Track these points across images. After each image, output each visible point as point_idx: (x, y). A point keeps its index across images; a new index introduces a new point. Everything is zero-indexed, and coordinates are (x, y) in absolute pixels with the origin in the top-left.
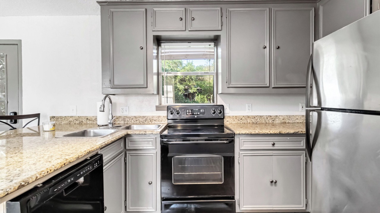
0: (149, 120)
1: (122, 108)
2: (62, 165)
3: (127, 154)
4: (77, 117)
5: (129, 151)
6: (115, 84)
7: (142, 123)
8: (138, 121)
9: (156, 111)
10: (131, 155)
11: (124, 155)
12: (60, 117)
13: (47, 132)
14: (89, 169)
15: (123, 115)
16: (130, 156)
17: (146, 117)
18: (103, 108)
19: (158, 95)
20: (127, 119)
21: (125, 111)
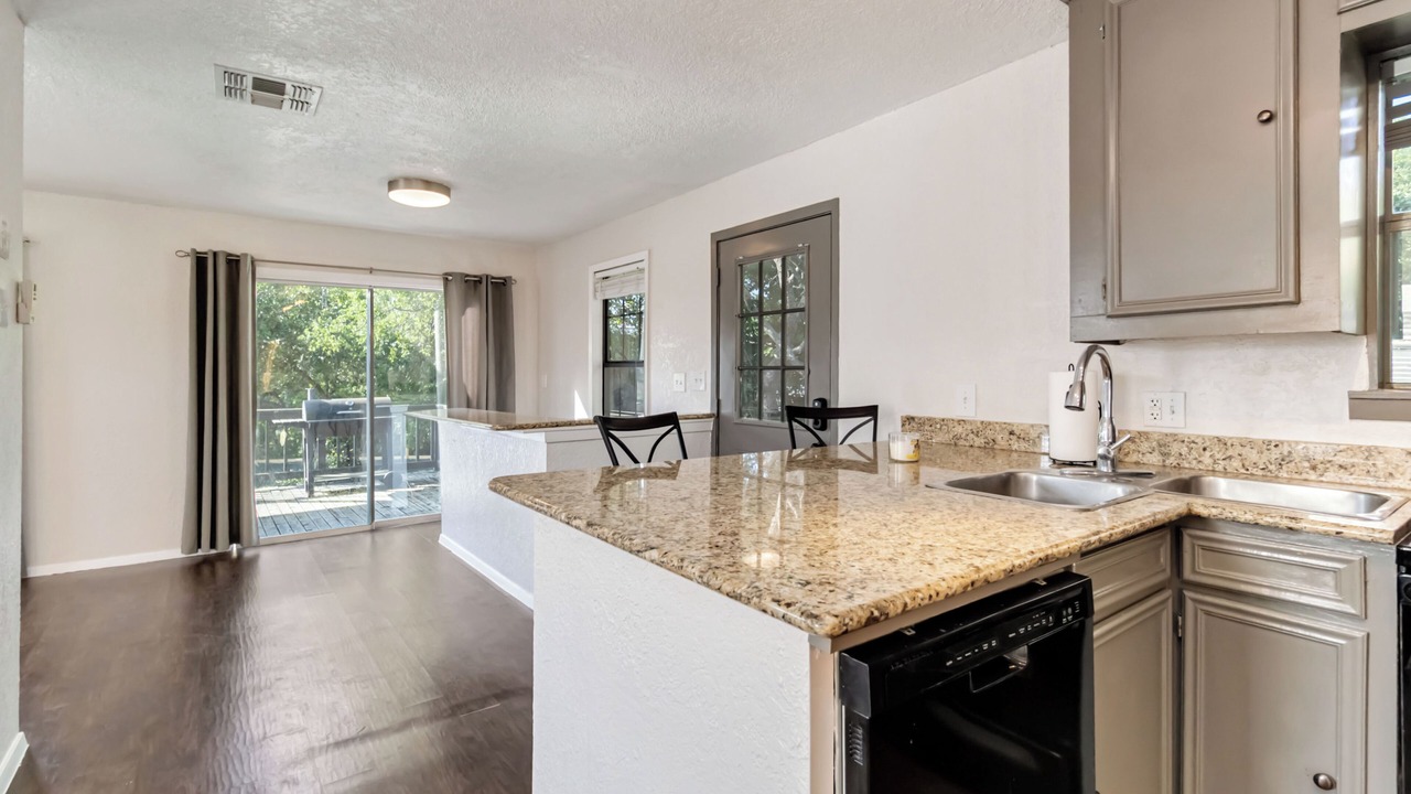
0: (1307, 464)
1: (1153, 396)
2: (967, 586)
3: (1189, 606)
4: (979, 425)
5: (1196, 592)
6: (1124, 299)
7: (1260, 473)
8: (1236, 463)
9: (1352, 417)
10: (1208, 613)
11: (1170, 601)
12: (929, 419)
13: (900, 465)
14: (1044, 622)
15: (1157, 430)
16: (1202, 617)
17: (1285, 450)
18: (1077, 396)
19: (1364, 339)
20: (1175, 448)
21: (1166, 410)
